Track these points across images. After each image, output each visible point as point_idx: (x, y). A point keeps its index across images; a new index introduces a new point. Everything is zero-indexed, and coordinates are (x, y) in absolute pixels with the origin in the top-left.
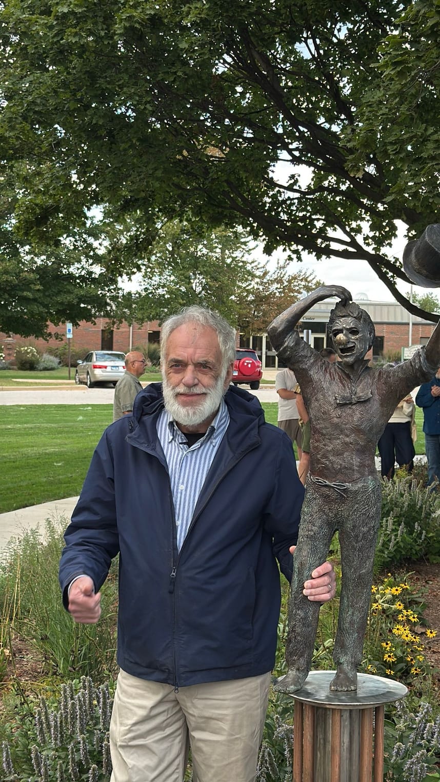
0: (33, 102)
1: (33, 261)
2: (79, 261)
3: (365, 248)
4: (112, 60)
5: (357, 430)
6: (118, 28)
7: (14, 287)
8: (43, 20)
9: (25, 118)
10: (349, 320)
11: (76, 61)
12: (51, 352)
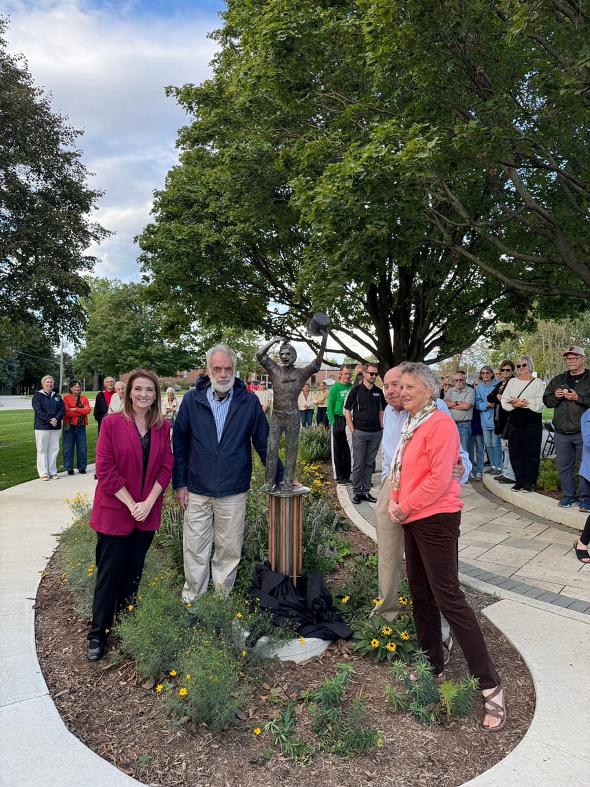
0: (168, 275)
1: (169, 346)
2: (189, 345)
3: (305, 337)
4: (201, 260)
5: (290, 391)
6: (203, 245)
7: (161, 356)
8: (171, 242)
9: (164, 282)
10: (287, 349)
11: (185, 259)
12: (178, 383)
